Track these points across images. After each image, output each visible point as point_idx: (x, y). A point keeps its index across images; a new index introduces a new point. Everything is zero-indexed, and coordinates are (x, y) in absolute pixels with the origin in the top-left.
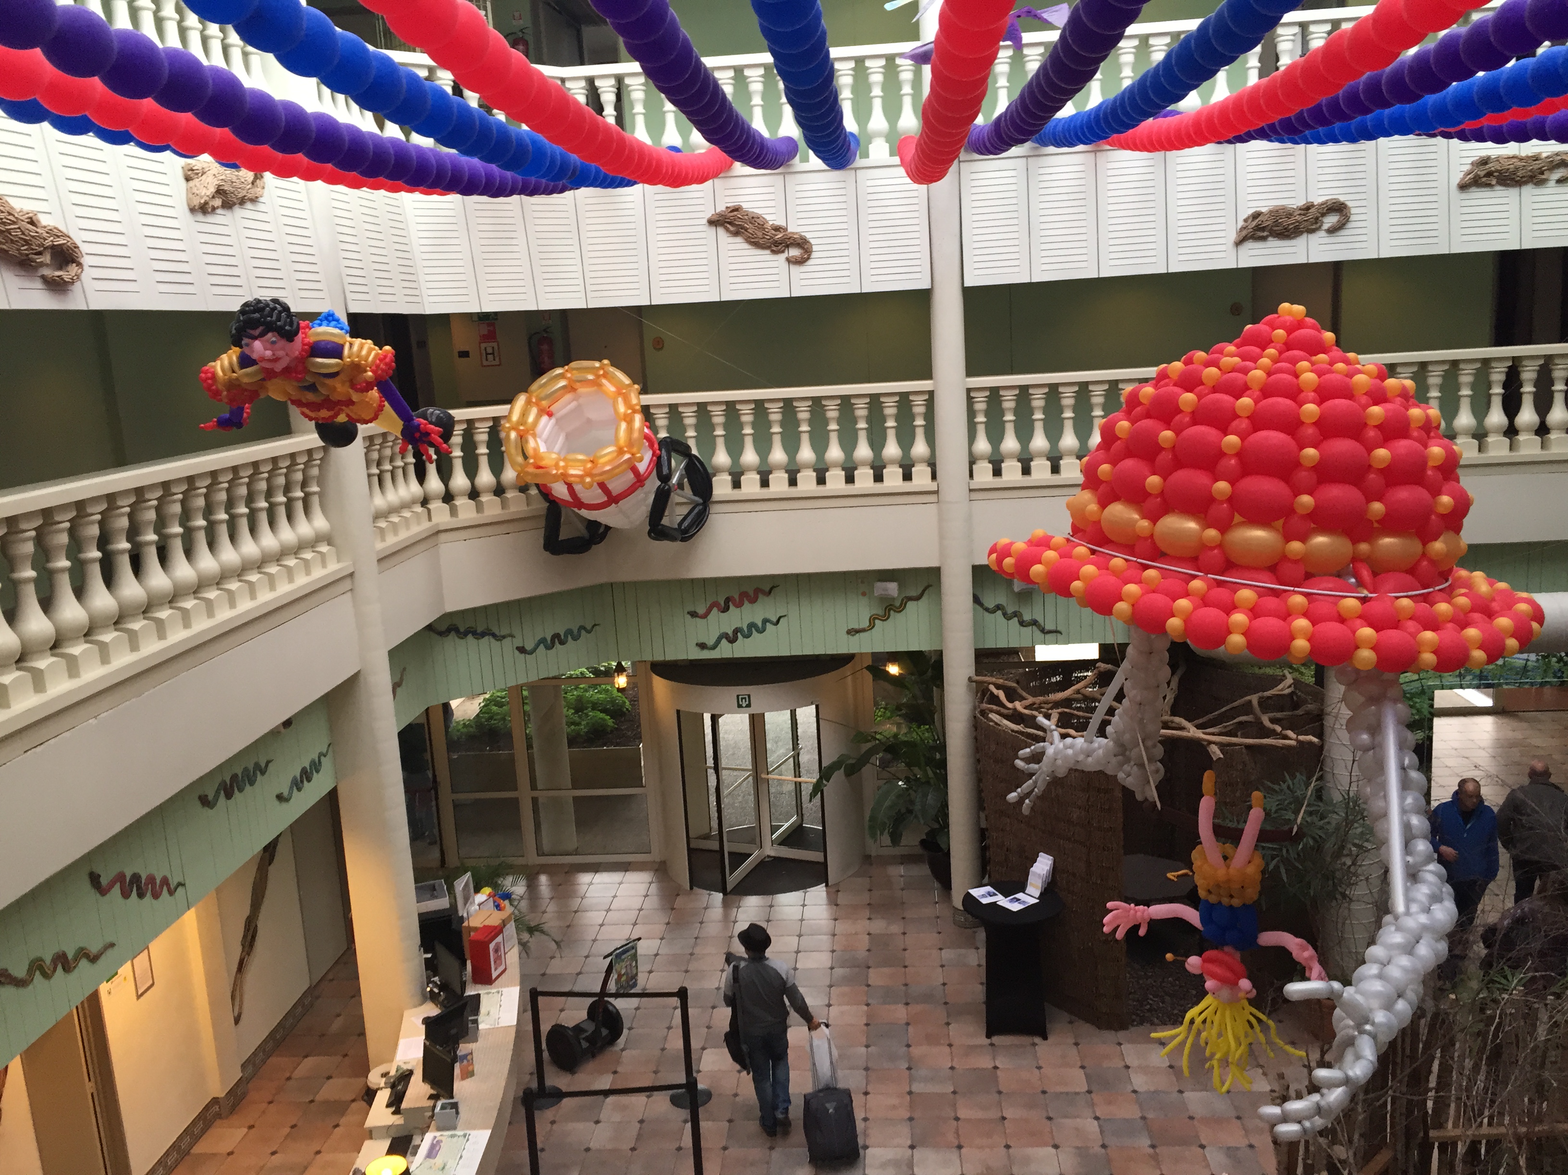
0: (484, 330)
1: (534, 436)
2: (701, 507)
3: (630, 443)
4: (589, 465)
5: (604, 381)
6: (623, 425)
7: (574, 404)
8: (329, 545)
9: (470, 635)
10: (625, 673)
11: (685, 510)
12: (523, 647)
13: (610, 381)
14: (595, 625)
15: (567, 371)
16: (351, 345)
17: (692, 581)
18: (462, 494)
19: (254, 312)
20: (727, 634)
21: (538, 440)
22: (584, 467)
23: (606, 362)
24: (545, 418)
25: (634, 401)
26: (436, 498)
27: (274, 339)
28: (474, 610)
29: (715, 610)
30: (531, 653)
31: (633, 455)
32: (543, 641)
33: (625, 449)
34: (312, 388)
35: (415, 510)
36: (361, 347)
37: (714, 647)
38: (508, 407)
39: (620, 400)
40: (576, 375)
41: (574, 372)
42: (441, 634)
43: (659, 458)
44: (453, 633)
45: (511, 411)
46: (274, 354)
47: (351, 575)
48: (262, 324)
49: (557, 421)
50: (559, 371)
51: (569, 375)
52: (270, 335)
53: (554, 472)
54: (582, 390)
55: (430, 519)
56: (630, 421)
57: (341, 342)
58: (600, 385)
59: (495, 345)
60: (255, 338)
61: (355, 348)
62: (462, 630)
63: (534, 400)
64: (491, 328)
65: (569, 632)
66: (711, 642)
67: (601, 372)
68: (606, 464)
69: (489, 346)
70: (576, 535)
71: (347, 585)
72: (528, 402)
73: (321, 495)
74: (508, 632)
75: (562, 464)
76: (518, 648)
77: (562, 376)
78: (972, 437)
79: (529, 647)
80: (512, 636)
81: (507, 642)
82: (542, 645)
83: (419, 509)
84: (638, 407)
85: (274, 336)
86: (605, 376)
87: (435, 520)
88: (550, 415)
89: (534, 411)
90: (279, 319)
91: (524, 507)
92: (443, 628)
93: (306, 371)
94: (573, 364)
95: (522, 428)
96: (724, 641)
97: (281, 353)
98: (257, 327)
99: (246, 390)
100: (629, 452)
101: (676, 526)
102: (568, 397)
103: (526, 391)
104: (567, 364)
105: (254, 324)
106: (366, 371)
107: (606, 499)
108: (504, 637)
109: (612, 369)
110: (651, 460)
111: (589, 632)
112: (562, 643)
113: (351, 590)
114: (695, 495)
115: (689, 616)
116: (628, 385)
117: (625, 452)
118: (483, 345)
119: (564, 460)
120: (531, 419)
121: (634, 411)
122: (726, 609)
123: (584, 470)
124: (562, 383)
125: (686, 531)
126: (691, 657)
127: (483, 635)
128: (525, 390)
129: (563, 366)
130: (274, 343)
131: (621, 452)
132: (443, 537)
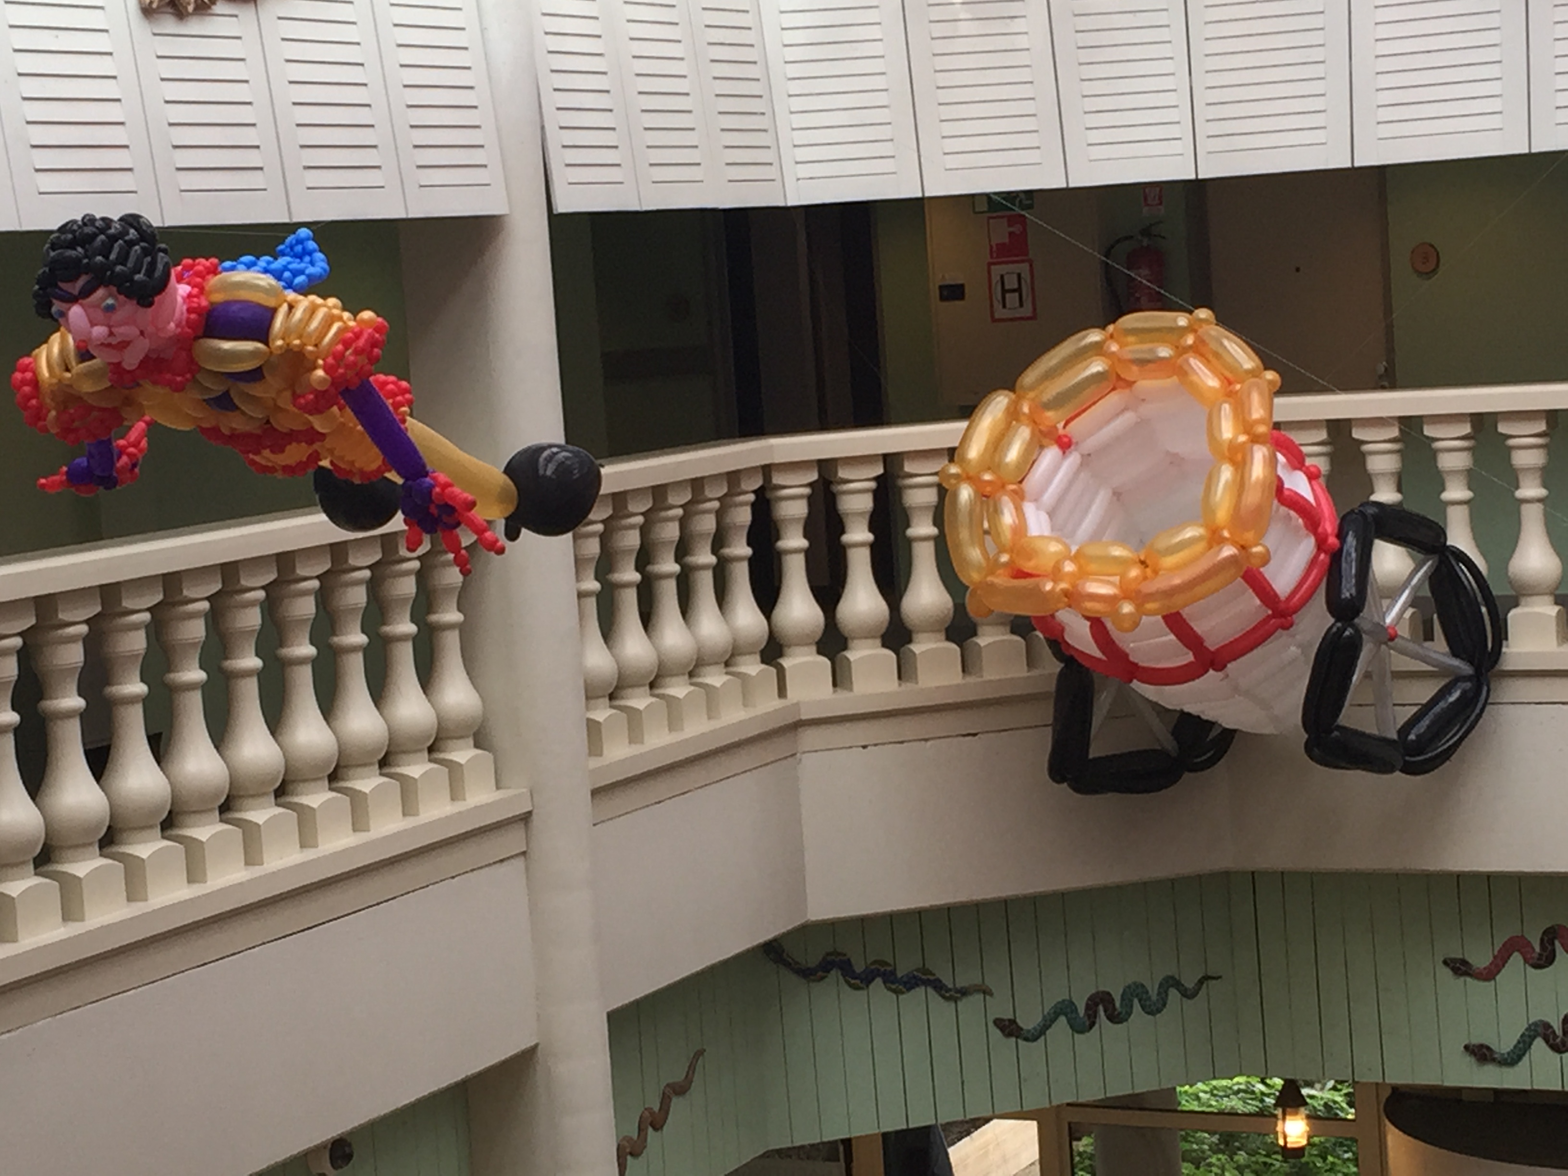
0: (1001, 233)
1: (1019, 497)
2: (1468, 685)
3: (1239, 519)
4: (1134, 572)
5: (1195, 363)
6: (1226, 473)
7: (1128, 418)
8: (477, 746)
9: (878, 981)
10: (1303, 1111)
11: (1425, 692)
12: (1013, 1022)
13: (1207, 362)
14: (1207, 978)
15: (1112, 336)
16: (291, 307)
17: (1459, 878)
18: (867, 635)
19: (72, 245)
20: (1547, 1026)
21: (1029, 508)
22: (1123, 576)
23: (1203, 313)
24: (1051, 454)
25: (1257, 412)
26: (801, 641)
27: (110, 301)
28: (892, 920)
29: (1516, 959)
30: (1033, 1037)
31: (1243, 547)
32: (1065, 1009)
33: (1226, 534)
34: (224, 402)
35: (743, 669)
36: (312, 310)
37: (1512, 1059)
38: (963, 425)
39: (1226, 408)
40: (1135, 348)
41: (1131, 339)
42: (808, 974)
43: (1336, 557)
44: (835, 974)
45: (966, 437)
46: (111, 334)
47: (525, 818)
48: (87, 269)
49: (1087, 458)
50: (1094, 336)
51: (1114, 348)
52: (100, 292)
53: (1049, 586)
54: (1145, 384)
55: (782, 691)
56: (1241, 464)
57: (271, 302)
58: (1182, 372)
59: (1024, 268)
60: (73, 300)
61: (298, 314)
62: (859, 967)
63: (1026, 409)
64: (1017, 229)
65: (1135, 992)
66: (1505, 1045)
67: (1190, 340)
68: (1179, 568)
69: (1009, 271)
70: (1144, 746)
71: (513, 840)
72: (1013, 415)
73: (465, 630)
74: (978, 981)
75: (1069, 567)
76: (999, 1024)
77: (1097, 349)
79: (1029, 1021)
80: (986, 992)
81: (971, 1005)
82: (1063, 1019)
83: (752, 667)
84: (1262, 429)
85: (110, 295)
86: (1198, 349)
87: (794, 693)
88: (1065, 445)
89: (1023, 434)
90: (123, 259)
91: (1019, 671)
92: (813, 960)
93: (193, 367)
94: (1129, 320)
95: (987, 477)
96: (1539, 1044)
97: (125, 331)
98: (75, 278)
99: (91, 408)
100: (1234, 543)
101: (1395, 736)
102: (1114, 399)
103: (1011, 388)
104: (1114, 322)
105: (73, 270)
106: (315, 368)
107: (1190, 657)
108: (964, 992)
109: (1216, 331)
110: (1313, 562)
111: (1188, 994)
112: (1115, 1018)
113: (524, 853)
114: (1455, 654)
115: (1447, 972)
116: (1252, 373)
117: (1222, 541)
118: (997, 270)
119: (1075, 559)
120: (1013, 454)
121: (1255, 439)
122: (1545, 960)
123: (1122, 586)
124: (1097, 366)
125: (1420, 746)
126: (1451, 1081)
127: (911, 983)
128: (1010, 384)
129: (1103, 327)
130: (110, 309)
131: (1215, 539)
132: (809, 738)
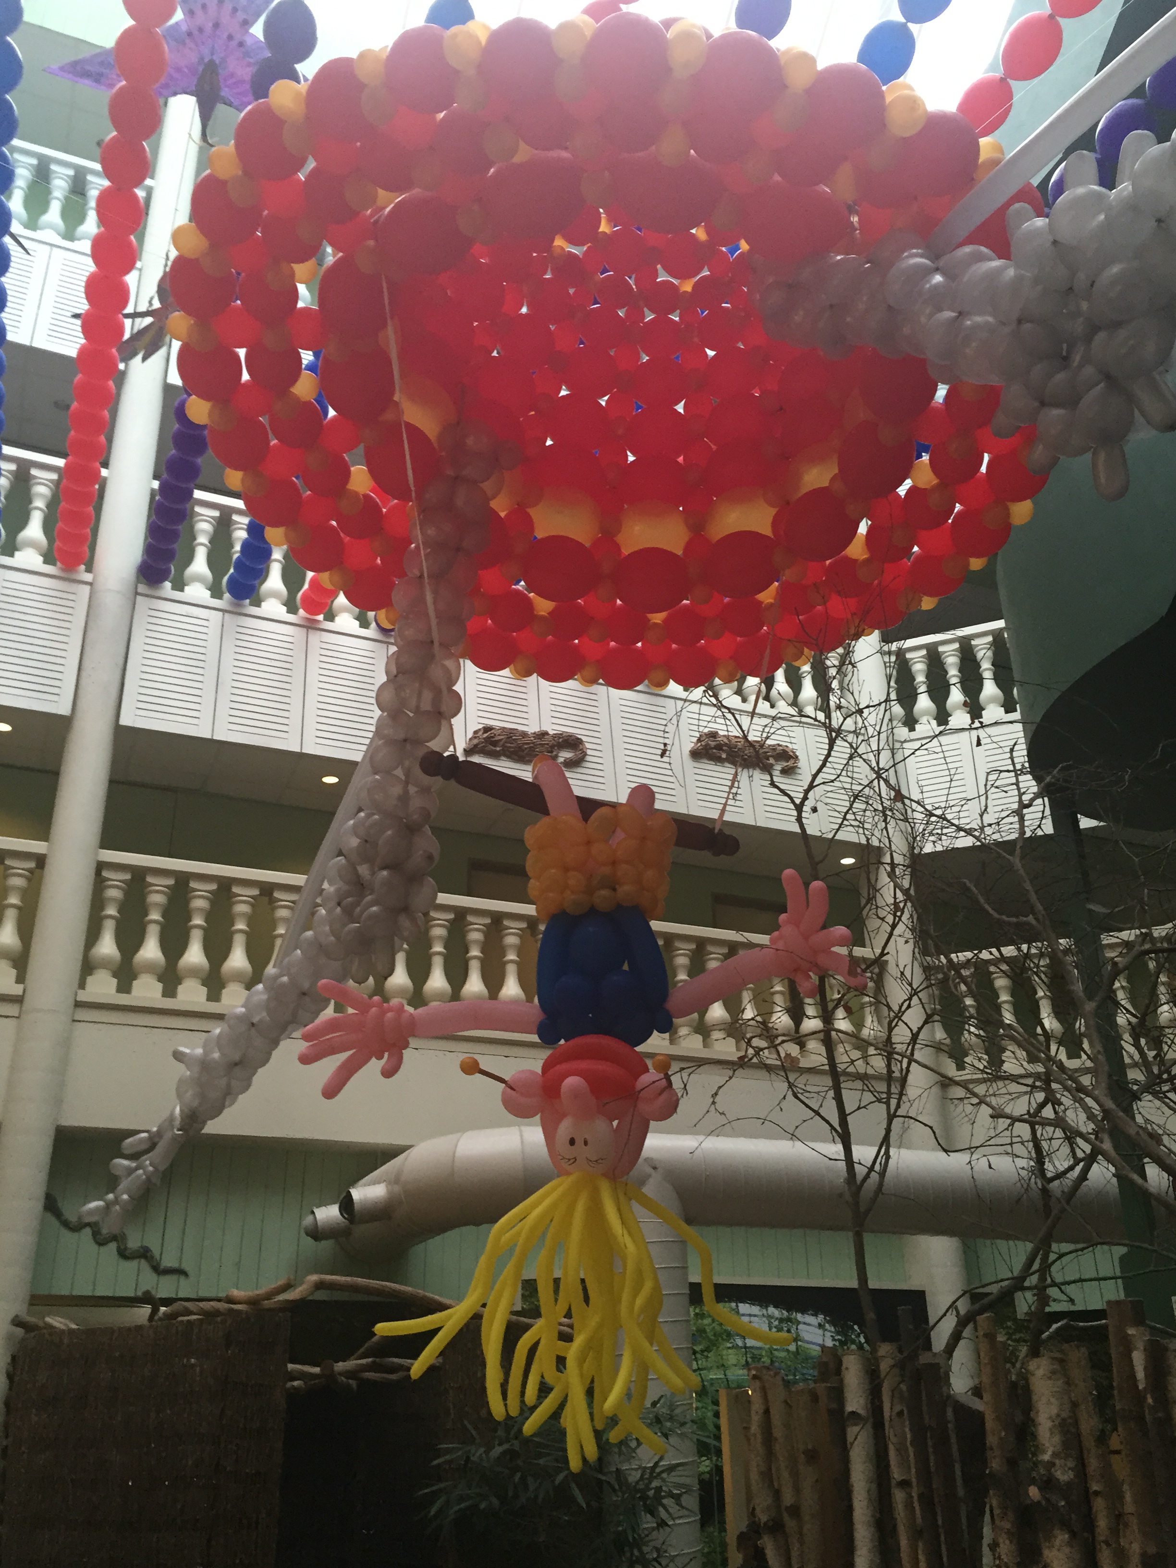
78: (93, 935)
